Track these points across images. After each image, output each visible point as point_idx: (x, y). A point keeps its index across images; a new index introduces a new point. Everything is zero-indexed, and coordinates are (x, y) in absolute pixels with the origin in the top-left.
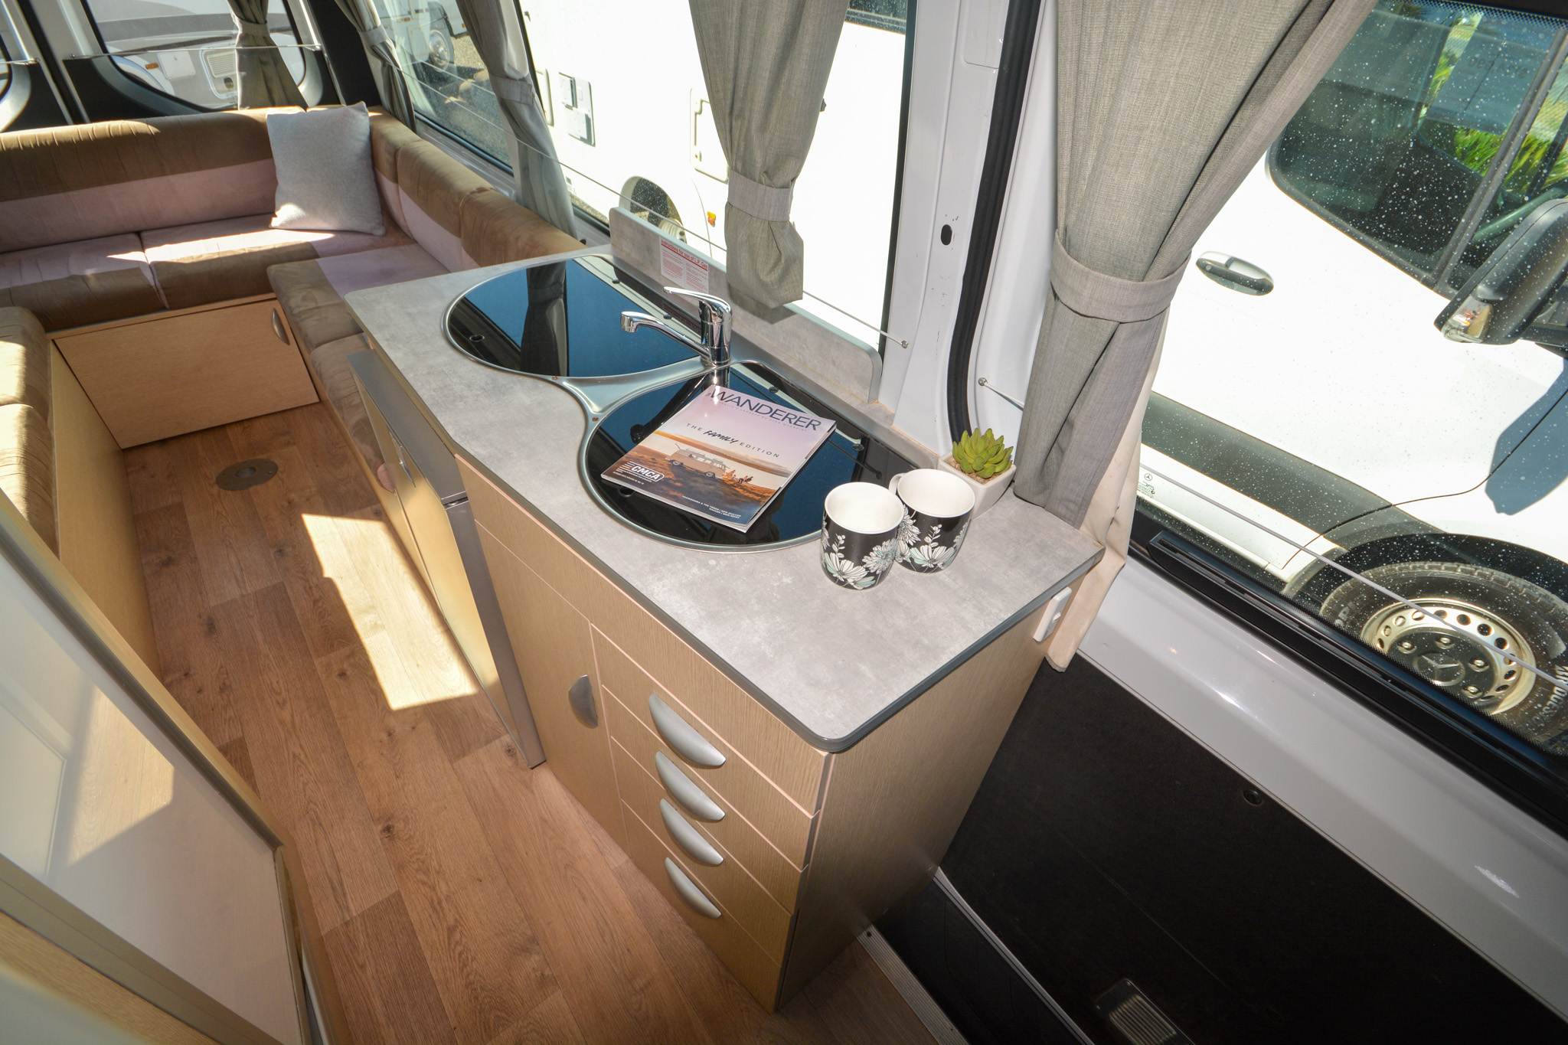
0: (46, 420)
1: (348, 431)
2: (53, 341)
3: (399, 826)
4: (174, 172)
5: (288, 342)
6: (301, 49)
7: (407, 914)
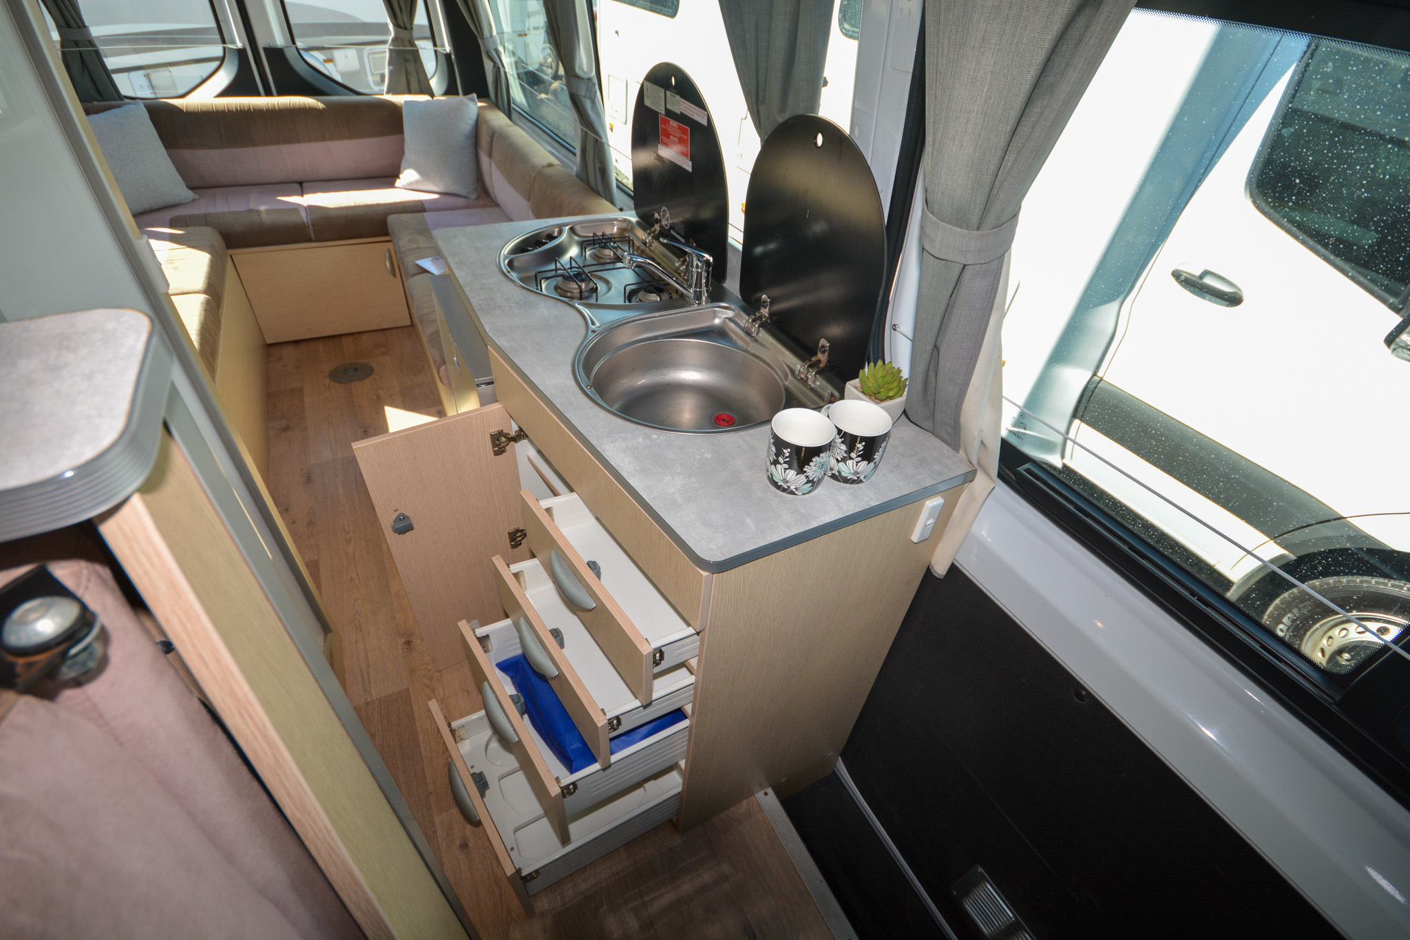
0: (219, 309)
1: (424, 339)
2: (231, 256)
3: (416, 642)
4: (332, 139)
5: (395, 276)
6: (436, 51)
7: (411, 705)
